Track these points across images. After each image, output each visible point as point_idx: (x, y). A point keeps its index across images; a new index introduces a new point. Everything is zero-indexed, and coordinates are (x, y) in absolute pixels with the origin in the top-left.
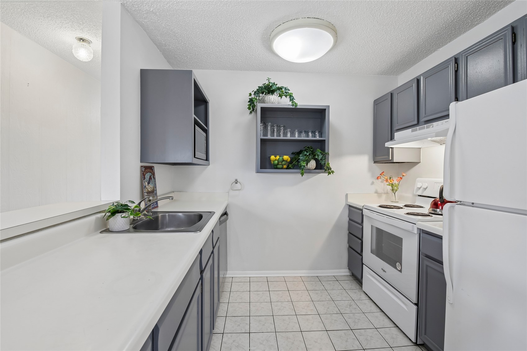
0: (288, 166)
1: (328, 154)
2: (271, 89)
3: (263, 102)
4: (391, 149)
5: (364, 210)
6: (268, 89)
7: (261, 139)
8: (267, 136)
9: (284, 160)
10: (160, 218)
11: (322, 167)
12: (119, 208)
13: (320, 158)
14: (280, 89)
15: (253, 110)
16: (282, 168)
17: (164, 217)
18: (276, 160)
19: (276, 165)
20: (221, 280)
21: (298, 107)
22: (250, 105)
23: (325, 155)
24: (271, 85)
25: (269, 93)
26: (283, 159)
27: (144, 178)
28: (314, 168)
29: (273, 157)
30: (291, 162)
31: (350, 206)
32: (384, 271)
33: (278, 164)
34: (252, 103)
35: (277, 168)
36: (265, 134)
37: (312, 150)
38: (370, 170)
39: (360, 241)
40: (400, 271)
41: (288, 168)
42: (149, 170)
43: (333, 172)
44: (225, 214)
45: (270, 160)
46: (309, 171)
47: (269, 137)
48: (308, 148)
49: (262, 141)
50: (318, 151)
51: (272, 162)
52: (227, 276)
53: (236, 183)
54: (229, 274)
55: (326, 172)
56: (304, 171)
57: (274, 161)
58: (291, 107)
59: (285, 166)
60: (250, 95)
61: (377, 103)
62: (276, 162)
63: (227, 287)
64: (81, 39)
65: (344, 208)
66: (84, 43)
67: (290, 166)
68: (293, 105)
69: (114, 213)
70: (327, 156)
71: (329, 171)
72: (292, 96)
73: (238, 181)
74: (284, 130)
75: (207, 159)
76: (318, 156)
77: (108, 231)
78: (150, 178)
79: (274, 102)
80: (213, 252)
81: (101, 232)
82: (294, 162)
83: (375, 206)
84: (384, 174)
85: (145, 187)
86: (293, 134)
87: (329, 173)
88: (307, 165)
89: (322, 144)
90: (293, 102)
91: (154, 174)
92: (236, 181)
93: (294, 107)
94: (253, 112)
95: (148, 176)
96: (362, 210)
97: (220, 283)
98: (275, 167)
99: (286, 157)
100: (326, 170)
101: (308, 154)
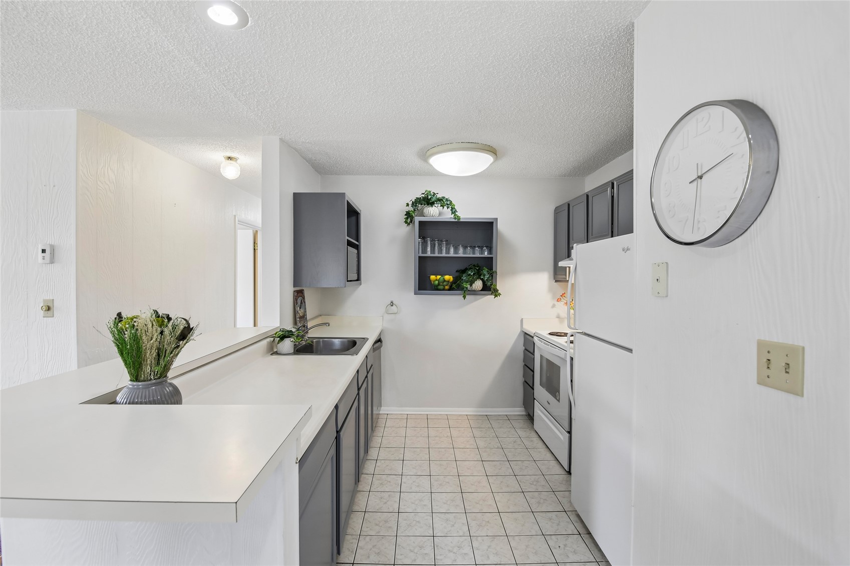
0: (451, 286)
1: (496, 272)
2: (430, 202)
3: (422, 215)
4: (568, 268)
5: (535, 338)
6: (427, 200)
7: (419, 257)
8: (426, 253)
9: (446, 280)
10: (314, 344)
11: (489, 288)
12: (287, 334)
13: (486, 279)
14: (440, 200)
15: (411, 222)
16: (444, 290)
17: (318, 342)
18: (436, 280)
19: (437, 286)
20: (374, 416)
21: (461, 220)
22: (407, 218)
23: (492, 274)
24: (429, 197)
25: (428, 204)
26: (444, 279)
27: (297, 303)
28: (480, 289)
29: (433, 277)
30: (455, 281)
31: (526, 333)
32: (549, 403)
33: (439, 284)
34: (409, 217)
35: (438, 290)
36: (424, 251)
37: (477, 268)
38: (551, 290)
39: (532, 373)
40: (559, 401)
41: (451, 289)
42: (300, 294)
43: (500, 294)
44: (379, 341)
45: (430, 281)
46: (474, 293)
47: (429, 254)
48: (474, 266)
49: (421, 259)
50: (485, 271)
51: (432, 282)
52: (381, 412)
53: (392, 306)
54: (384, 410)
55: (493, 294)
56: (466, 292)
57: (434, 281)
58: (454, 220)
59: (447, 287)
60: (408, 205)
61: (557, 211)
62: (437, 282)
63: (381, 423)
64: (229, 158)
65: (519, 335)
66: (231, 162)
67: (454, 286)
68: (455, 218)
69: (282, 338)
70: (494, 275)
71: (496, 293)
72: (454, 209)
73: (394, 303)
74: (447, 245)
75: (358, 279)
76: (484, 275)
77: (277, 353)
78: (301, 303)
79: (434, 214)
80: (367, 377)
81: (271, 354)
82: (458, 282)
83: (544, 333)
84: (565, 295)
85: (298, 312)
86: (456, 251)
87: (496, 296)
88: (471, 286)
89: (489, 263)
90: (455, 215)
91: (304, 298)
92: (392, 304)
93: (456, 220)
94: (411, 224)
95: (299, 301)
96: (533, 337)
97: (374, 420)
98: (436, 288)
99: (447, 277)
100: (492, 293)
101: (472, 274)
